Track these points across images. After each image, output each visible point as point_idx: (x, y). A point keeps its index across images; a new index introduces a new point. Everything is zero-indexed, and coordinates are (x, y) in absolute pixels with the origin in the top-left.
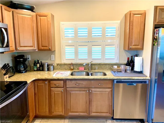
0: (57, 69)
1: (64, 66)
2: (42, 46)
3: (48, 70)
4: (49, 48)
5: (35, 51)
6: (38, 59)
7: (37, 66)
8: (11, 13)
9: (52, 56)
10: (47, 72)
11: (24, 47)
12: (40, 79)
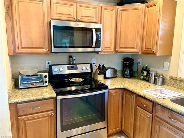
0: (169, 85)
1: (180, 83)
2: (146, 48)
3: (155, 82)
4: (152, 51)
5: (137, 54)
6: (147, 66)
7: (144, 73)
8: (114, 11)
9: (165, 63)
10: (152, 85)
11: (124, 48)
12: (127, 89)
